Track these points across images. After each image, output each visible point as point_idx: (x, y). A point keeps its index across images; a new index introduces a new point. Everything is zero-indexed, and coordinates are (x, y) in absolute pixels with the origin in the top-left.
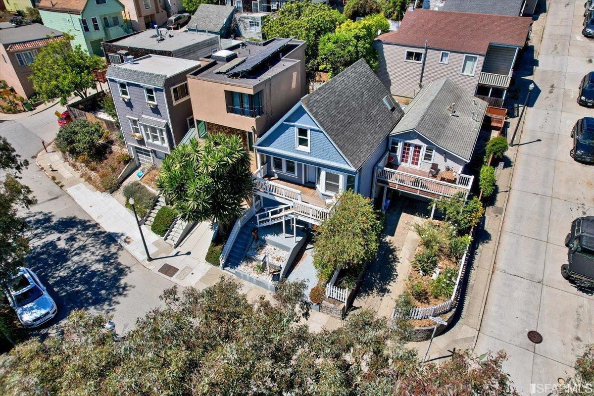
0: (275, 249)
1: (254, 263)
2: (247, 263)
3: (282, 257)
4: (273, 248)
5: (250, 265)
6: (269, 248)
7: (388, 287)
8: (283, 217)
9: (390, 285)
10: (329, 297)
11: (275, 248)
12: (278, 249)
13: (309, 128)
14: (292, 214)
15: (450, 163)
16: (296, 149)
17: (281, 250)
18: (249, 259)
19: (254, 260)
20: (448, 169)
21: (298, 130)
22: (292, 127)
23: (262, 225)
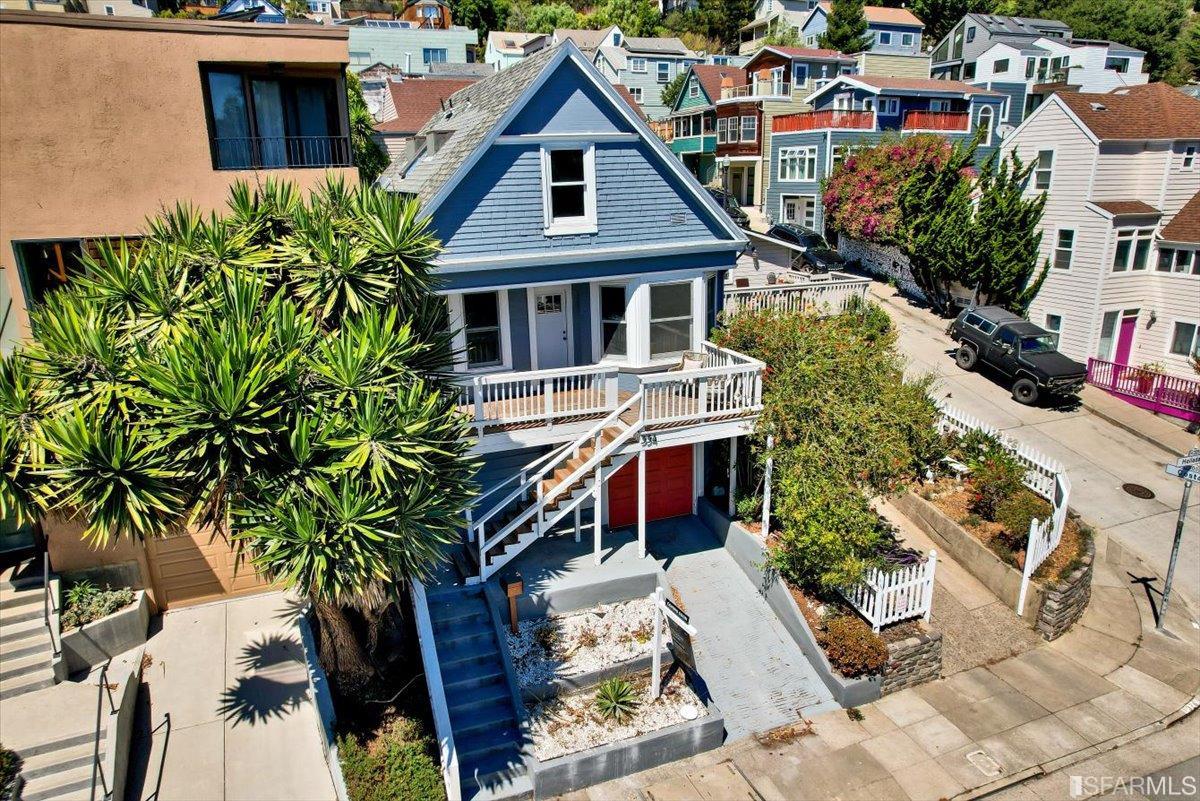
0: (601, 615)
1: (573, 702)
2: (546, 718)
3: (644, 622)
4: (590, 613)
5: (564, 716)
6: (572, 624)
7: (905, 546)
8: (598, 473)
9: (902, 541)
10: (882, 628)
11: (596, 610)
12: (605, 608)
13: (590, 142)
14: (632, 441)
15: (767, 268)
16: (547, 233)
17: (621, 606)
18: (546, 699)
19: (565, 692)
20: (772, 279)
21: (549, 158)
22: (526, 155)
23: (499, 561)
